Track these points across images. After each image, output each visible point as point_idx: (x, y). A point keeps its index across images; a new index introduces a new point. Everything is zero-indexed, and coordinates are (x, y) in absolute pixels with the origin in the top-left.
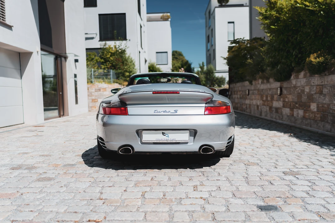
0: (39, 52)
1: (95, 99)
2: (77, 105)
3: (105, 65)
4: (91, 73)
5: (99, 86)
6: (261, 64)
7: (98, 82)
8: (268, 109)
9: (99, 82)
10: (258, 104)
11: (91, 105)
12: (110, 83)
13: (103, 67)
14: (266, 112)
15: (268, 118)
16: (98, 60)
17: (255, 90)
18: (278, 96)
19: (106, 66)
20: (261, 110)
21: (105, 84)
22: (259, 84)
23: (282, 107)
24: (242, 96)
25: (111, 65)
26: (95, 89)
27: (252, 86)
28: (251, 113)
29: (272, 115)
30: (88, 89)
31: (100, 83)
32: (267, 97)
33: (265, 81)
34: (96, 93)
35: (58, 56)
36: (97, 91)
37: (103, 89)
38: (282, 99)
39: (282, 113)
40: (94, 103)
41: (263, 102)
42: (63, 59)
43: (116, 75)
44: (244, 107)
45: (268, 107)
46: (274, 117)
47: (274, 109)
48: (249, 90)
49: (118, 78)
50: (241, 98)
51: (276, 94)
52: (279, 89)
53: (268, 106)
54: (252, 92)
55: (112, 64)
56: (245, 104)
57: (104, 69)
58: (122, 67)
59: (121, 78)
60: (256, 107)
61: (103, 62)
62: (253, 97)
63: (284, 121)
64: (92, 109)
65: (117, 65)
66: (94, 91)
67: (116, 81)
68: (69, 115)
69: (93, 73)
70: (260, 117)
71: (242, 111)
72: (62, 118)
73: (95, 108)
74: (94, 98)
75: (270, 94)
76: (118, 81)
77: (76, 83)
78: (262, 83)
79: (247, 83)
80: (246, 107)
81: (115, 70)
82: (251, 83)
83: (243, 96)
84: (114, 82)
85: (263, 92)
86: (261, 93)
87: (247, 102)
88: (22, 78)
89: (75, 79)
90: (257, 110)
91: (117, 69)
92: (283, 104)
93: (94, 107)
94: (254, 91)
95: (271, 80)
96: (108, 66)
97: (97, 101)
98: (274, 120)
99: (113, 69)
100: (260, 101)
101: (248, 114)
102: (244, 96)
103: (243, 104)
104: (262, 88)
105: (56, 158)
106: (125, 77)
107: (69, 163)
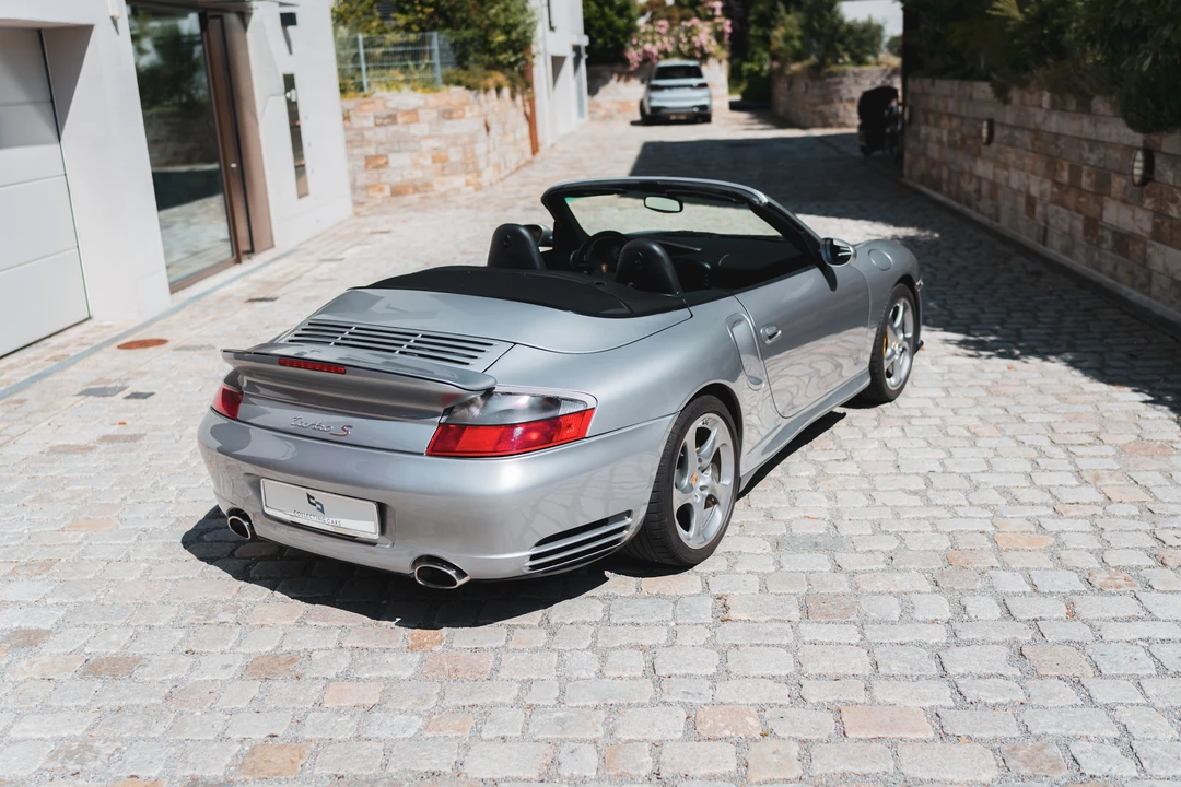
0: (119, 22)
1: (377, 157)
2: (305, 199)
3: (406, 13)
4: (354, 51)
5: (391, 104)
6: (1055, 21)
7: (385, 89)
8: (1079, 225)
9: (388, 87)
10: (1034, 191)
11: (363, 179)
12: (429, 85)
13: (402, 20)
14: (1070, 234)
15: (1079, 262)
17: (1022, 128)
18: (1135, 185)
19: (411, 18)
20: (1047, 222)
21: (412, 93)
22: (1040, 106)
23: (1144, 235)
24: (958, 137)
25: (431, 10)
26: (376, 117)
27: (1008, 108)
28: (998, 220)
29: (1096, 256)
30: (346, 118)
31: (394, 92)
32: (1075, 172)
33: (1072, 105)
34: (381, 134)
35: (209, 14)
36: (381, 125)
37: (407, 113)
38: (1148, 203)
39: (1144, 262)
40: (375, 172)
41: (1055, 190)
42: (233, 19)
43: (455, 51)
44: (969, 187)
45: (1081, 217)
46: (1108, 266)
47: (1108, 236)
48: (991, 123)
49: (461, 61)
50: (952, 145)
51: (1120, 173)
52: (1140, 156)
53: (1078, 211)
54: (1006, 132)
55: (436, 5)
56: (972, 175)
57: (407, 28)
58: (474, 16)
59: (476, 61)
60: (1022, 201)
62: (1012, 157)
63: (1157, 298)
64: (368, 196)
65: (453, 10)
66: (370, 122)
67: (455, 77)
68: (277, 242)
69: (362, 52)
70: (1040, 247)
71: (959, 201)
72: (247, 265)
73: (381, 190)
74: (371, 151)
75: (1091, 163)
76: (463, 75)
77: (293, 109)
78: (1054, 106)
79: (983, 90)
80: (978, 191)
81: (448, 30)
82: (1002, 94)
83: (963, 139)
84: (448, 81)
85: (1057, 147)
86: (1049, 151)
87: (983, 169)
88: (64, 136)
89: (288, 95)
90: (1028, 214)
91: (458, 29)
92: (1156, 227)
93: (373, 186)
94: (1017, 134)
95: (1100, 105)
96: (420, 16)
97: (387, 163)
98: (1107, 280)
99: (444, 27)
100: (1042, 182)
101: (986, 220)
102: (969, 142)
103: (962, 173)
104: (1054, 130)
105: (153, 700)
106: (492, 52)
107: (198, 773)
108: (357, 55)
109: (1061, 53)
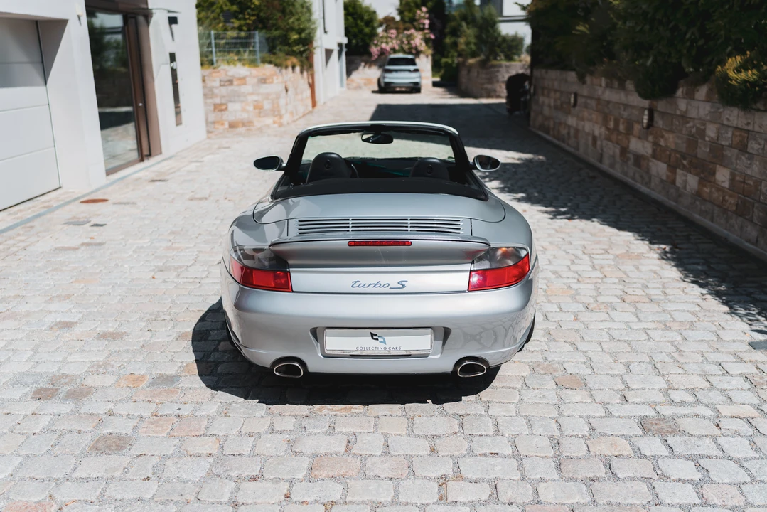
0: (81, 18)
1: (221, 104)
2: (180, 127)
3: (239, 19)
4: (208, 41)
5: (230, 73)
6: (609, 38)
7: (226, 62)
8: (618, 151)
9: (229, 63)
10: (597, 133)
11: (212, 117)
12: (253, 63)
13: (237, 23)
14: (613, 156)
15: (617, 172)
16: (225, 8)
17: (590, 98)
18: (643, 128)
19: (242, 22)
20: (602, 150)
21: (242, 67)
22: (601, 86)
23: (649, 156)
24: (559, 102)
25: (254, 18)
26: (221, 81)
27: (585, 86)
28: (578, 150)
29: (626, 168)
30: (204, 81)
31: (232, 66)
32: (617, 122)
33: (616, 84)
34: (224, 90)
35: (129, 15)
36: (224, 85)
37: (240, 79)
38: (650, 138)
39: (648, 171)
40: (220, 114)
41: (607, 132)
42: (141, 19)
43: (268, 44)
44: (564, 132)
45: (619, 147)
46: (631, 174)
47: (631, 156)
48: (576, 95)
49: (272, 50)
50: (556, 108)
51: (638, 123)
52: (646, 112)
53: (618, 144)
54: (583, 100)
55: (258, 15)
56: (566, 124)
57: (240, 29)
58: (281, 23)
59: (280, 50)
60: (590, 138)
61: (236, 11)
62: (586, 114)
63: (653, 190)
64: (214, 128)
65: (268, 19)
66: (217, 84)
67: (268, 59)
68: (163, 150)
69: (213, 41)
70: (598, 165)
71: (558, 139)
72: (147, 163)
73: (223, 124)
74: (217, 101)
75: (625, 117)
76: (273, 58)
77: (174, 72)
78: (608, 86)
79: (572, 76)
80: (569, 133)
81: (264, 31)
82: (582, 79)
83: (562, 105)
84: (264, 61)
85: (608, 108)
86: (605, 110)
87: (572, 121)
88: (49, 82)
89: (172, 65)
90: (593, 146)
91: (271, 30)
92: (654, 151)
93: (218, 122)
94: (589, 101)
95: (629, 85)
96: (248, 21)
97: (226, 108)
98: (630, 181)
99: (262, 29)
100: (600, 128)
101: (571, 150)
102: (565, 106)
103: (560, 124)
104: (607, 99)
105: (135, 348)
106: (289, 45)
107: (163, 372)
108: (210, 44)
109: (612, 56)
